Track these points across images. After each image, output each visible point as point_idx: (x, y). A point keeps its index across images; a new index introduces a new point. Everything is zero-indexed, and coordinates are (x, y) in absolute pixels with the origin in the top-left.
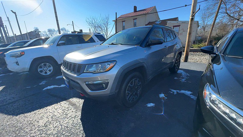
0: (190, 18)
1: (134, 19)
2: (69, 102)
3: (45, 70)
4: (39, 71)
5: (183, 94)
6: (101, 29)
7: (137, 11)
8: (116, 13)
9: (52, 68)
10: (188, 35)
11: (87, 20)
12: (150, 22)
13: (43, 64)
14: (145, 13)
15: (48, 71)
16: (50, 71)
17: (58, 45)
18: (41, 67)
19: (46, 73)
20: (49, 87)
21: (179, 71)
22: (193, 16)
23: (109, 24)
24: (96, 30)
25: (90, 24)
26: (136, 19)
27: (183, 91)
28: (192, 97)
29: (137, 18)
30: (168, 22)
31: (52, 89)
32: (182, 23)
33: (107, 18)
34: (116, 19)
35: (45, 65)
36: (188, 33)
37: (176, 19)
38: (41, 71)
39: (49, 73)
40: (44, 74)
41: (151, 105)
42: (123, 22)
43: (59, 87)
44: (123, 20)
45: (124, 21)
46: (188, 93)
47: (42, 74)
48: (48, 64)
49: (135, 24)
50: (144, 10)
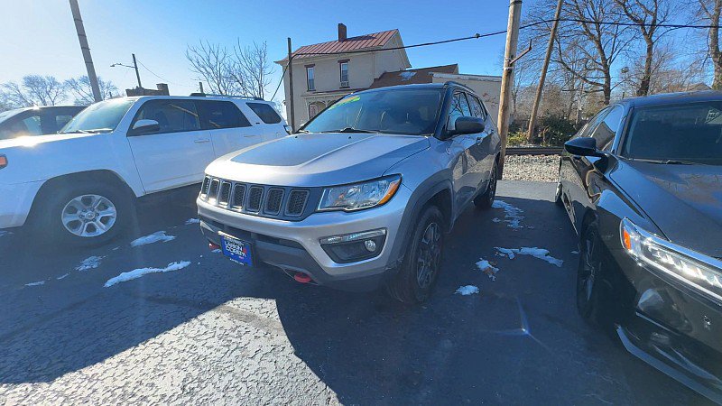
0: (505, 69)
1: (341, 62)
2: (228, 312)
3: (87, 221)
4: (65, 224)
5: (530, 256)
6: (239, 86)
7: (347, 40)
8: (289, 39)
9: (111, 211)
10: (500, 112)
11: (192, 54)
12: (385, 75)
13: (79, 199)
14: (371, 46)
15: (98, 220)
16: (105, 220)
17: (132, 132)
18: (72, 210)
19: (91, 228)
20: (125, 276)
21: (496, 203)
22: (511, 65)
23: (267, 71)
24: (222, 88)
25: (202, 69)
26: (347, 61)
27: (526, 250)
28: (552, 260)
29: (349, 60)
30: (436, 75)
31: (137, 279)
32: (470, 79)
33: (262, 54)
34: (291, 58)
35: (87, 202)
36: (500, 108)
37: (452, 69)
38: (75, 225)
39: (101, 229)
40: (85, 234)
41: (469, 290)
42: (307, 67)
43: (164, 270)
44: (309, 63)
45: (312, 66)
46: (540, 252)
47: (75, 232)
48: (98, 197)
49: (344, 77)
50: (367, 38)
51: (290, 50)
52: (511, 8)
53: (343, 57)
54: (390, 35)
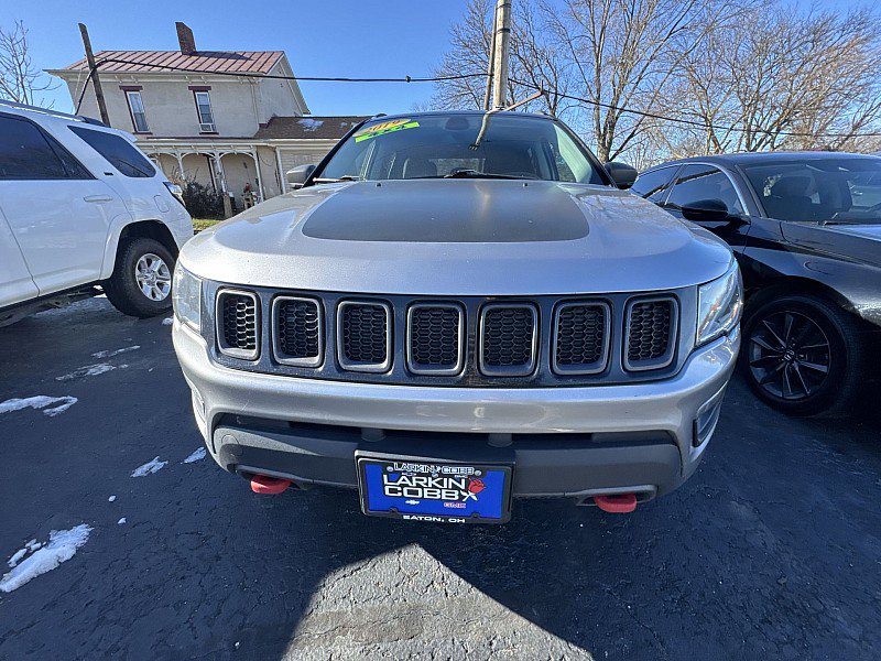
1: (195, 89)
7: (195, 54)
8: (82, 27)
12: (274, 120)
14: (246, 69)
26: (206, 89)
29: (209, 88)
34: (93, 65)
42: (126, 89)
44: (128, 82)
45: (137, 89)
49: (205, 114)
50: (235, 56)
51: (88, 49)
52: (499, 37)
53: (197, 82)
54: (273, 59)
